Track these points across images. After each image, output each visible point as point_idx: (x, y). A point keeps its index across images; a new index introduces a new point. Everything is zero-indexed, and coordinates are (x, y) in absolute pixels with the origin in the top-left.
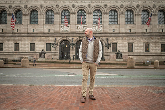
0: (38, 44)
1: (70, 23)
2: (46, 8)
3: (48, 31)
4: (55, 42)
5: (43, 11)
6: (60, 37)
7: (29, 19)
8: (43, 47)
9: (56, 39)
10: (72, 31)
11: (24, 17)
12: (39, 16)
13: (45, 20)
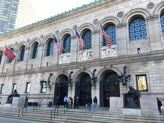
1: (71, 51)
2: (46, 37)
3: (46, 65)
4: (49, 78)
5: (43, 42)
7: (30, 53)
12: (39, 49)
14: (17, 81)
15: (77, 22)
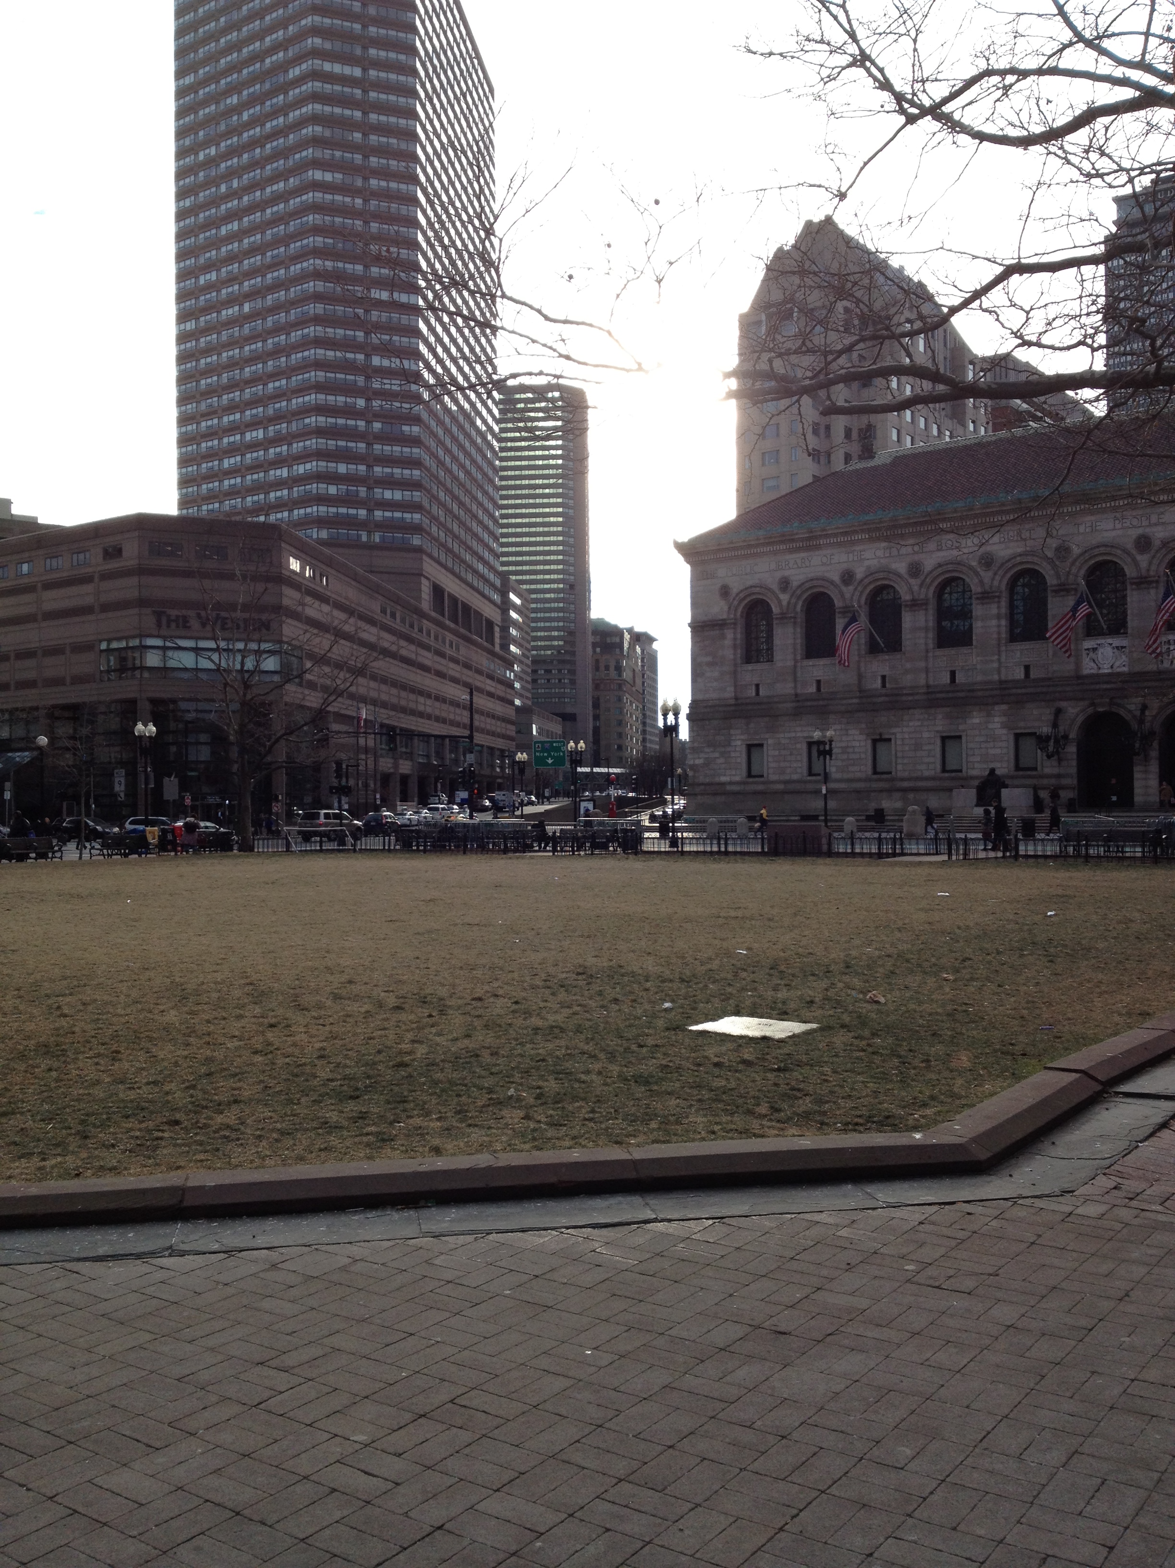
0: (977, 739)
1: (1129, 631)
2: (1009, 565)
3: (1023, 676)
4: (1055, 725)
5: (996, 583)
6: (1083, 699)
7: (931, 624)
8: (998, 751)
9: (1059, 712)
10: (1137, 669)
11: (908, 620)
12: (978, 610)
13: (1003, 622)
14: (894, 730)
15: (1150, 525)
